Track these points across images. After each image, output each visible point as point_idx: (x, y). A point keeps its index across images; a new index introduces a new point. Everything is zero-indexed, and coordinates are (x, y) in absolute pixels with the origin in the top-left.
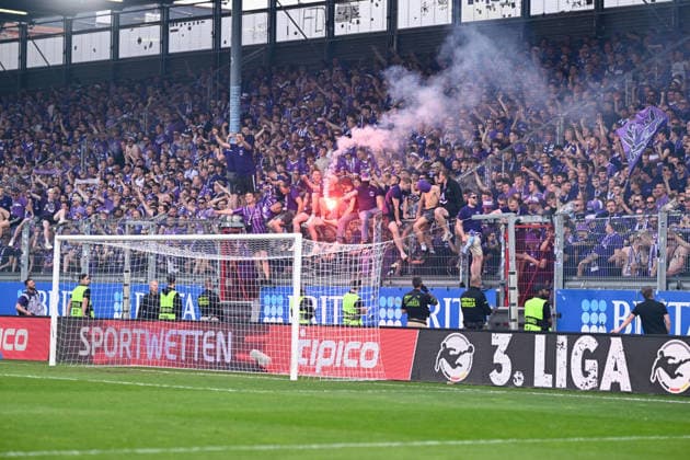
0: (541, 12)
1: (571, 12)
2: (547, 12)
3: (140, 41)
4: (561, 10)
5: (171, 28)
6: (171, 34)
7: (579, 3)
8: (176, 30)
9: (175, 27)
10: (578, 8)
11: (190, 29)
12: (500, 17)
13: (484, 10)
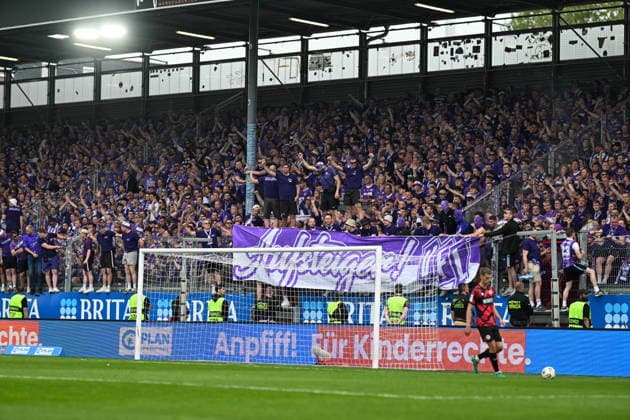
0: (502, 64)
1: (529, 64)
2: (507, 64)
3: (121, 85)
4: (519, 62)
5: (151, 74)
6: (151, 80)
7: (537, 56)
8: (157, 76)
9: (155, 74)
10: (535, 61)
11: (169, 75)
12: (464, 67)
13: (449, 61)
